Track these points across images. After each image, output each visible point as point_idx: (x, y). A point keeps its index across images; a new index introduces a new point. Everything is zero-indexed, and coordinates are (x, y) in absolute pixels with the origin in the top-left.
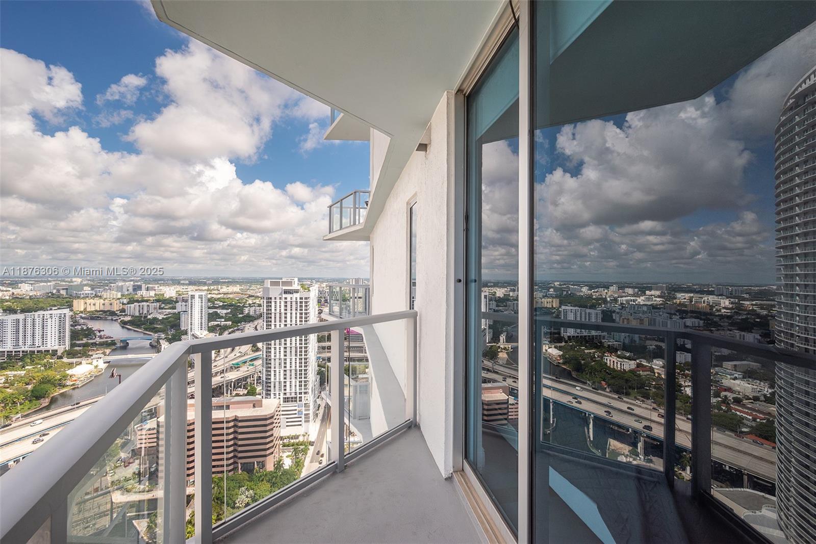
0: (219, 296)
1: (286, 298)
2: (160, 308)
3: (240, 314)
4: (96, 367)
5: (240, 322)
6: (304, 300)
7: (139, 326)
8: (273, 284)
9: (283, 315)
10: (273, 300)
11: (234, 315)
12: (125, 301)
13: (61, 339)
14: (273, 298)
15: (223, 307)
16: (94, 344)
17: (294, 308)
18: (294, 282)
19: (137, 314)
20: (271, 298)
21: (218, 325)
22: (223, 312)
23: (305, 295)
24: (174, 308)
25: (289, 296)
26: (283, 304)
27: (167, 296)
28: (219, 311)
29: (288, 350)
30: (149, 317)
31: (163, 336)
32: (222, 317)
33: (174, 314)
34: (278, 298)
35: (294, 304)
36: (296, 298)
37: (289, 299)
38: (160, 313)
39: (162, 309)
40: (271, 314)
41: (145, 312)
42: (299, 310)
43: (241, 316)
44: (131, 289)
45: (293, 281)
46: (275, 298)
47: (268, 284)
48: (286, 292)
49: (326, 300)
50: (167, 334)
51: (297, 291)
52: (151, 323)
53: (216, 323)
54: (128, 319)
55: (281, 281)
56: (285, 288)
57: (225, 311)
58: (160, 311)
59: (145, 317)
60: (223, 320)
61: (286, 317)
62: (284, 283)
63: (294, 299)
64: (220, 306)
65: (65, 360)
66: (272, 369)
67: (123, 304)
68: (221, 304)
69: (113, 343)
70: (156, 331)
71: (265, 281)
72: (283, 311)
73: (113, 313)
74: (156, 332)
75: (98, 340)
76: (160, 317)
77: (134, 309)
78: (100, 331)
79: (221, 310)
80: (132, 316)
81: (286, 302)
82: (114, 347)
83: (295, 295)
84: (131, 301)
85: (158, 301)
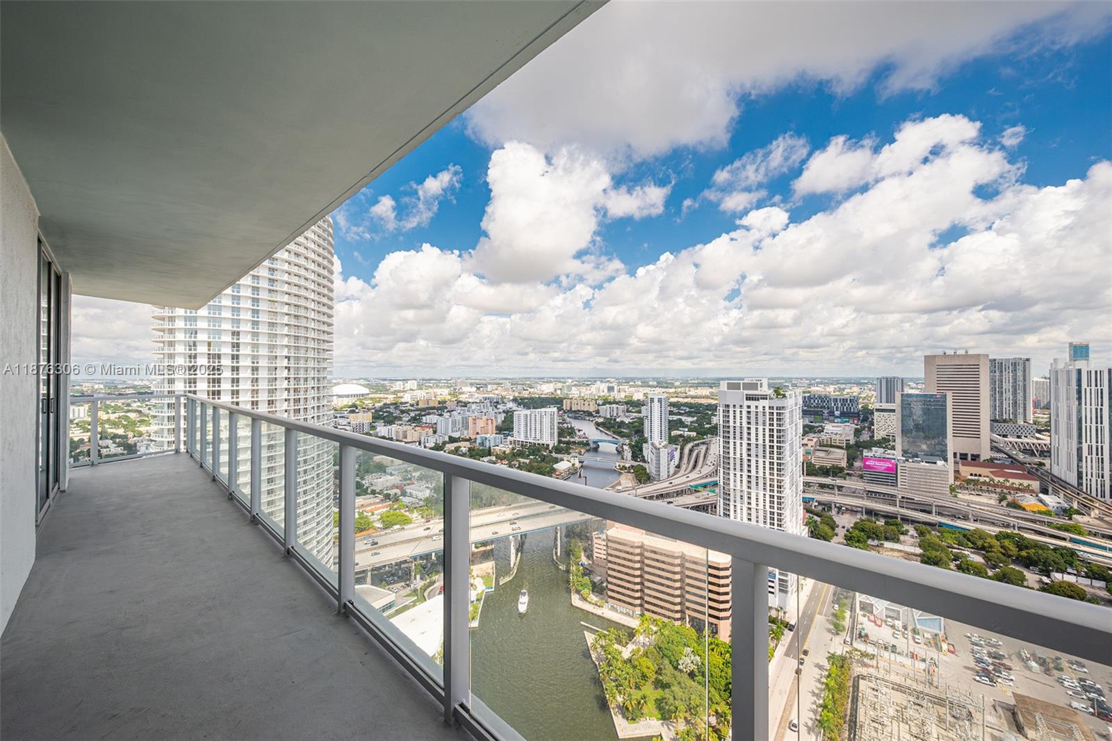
0: (686, 400)
1: (749, 407)
2: (628, 411)
3: (707, 424)
4: (573, 465)
5: (705, 433)
6: (775, 411)
7: (608, 429)
8: (730, 386)
9: (745, 431)
10: (731, 410)
11: (701, 425)
12: (601, 402)
13: (552, 434)
14: (731, 406)
15: (689, 414)
16: (574, 443)
17: (760, 421)
18: (761, 384)
19: (608, 416)
20: (728, 406)
21: (681, 436)
22: (688, 420)
23: (777, 403)
24: (640, 412)
25: (753, 404)
26: (745, 415)
27: (635, 398)
28: (684, 418)
29: (753, 480)
30: (618, 420)
31: (627, 441)
32: (686, 426)
33: (639, 418)
34: (738, 406)
35: (760, 415)
36: (764, 407)
37: (753, 409)
38: (627, 417)
39: (630, 412)
40: (729, 427)
41: (615, 414)
42: (768, 424)
43: (708, 426)
44: (606, 390)
45: (759, 383)
46: (734, 406)
47: (724, 386)
48: (749, 398)
49: (830, 412)
50: (631, 441)
51: (764, 397)
52: (619, 427)
53: (679, 433)
54: (601, 420)
55: (741, 382)
56: (746, 392)
57: (690, 419)
58: (627, 414)
59: (615, 420)
60: (686, 430)
61: (749, 434)
62: (747, 386)
63: (760, 409)
64: (686, 413)
65: (554, 455)
66: (732, 503)
67: (599, 405)
68: (688, 410)
69: (587, 444)
70: (622, 435)
71: (722, 382)
72: (745, 425)
73: (590, 414)
74: (622, 437)
75: (577, 439)
76: (627, 421)
77: (606, 411)
78: (579, 431)
79: (686, 418)
80: (605, 418)
81: (749, 412)
82: (588, 448)
83: (762, 403)
84: (606, 402)
85: (627, 403)
